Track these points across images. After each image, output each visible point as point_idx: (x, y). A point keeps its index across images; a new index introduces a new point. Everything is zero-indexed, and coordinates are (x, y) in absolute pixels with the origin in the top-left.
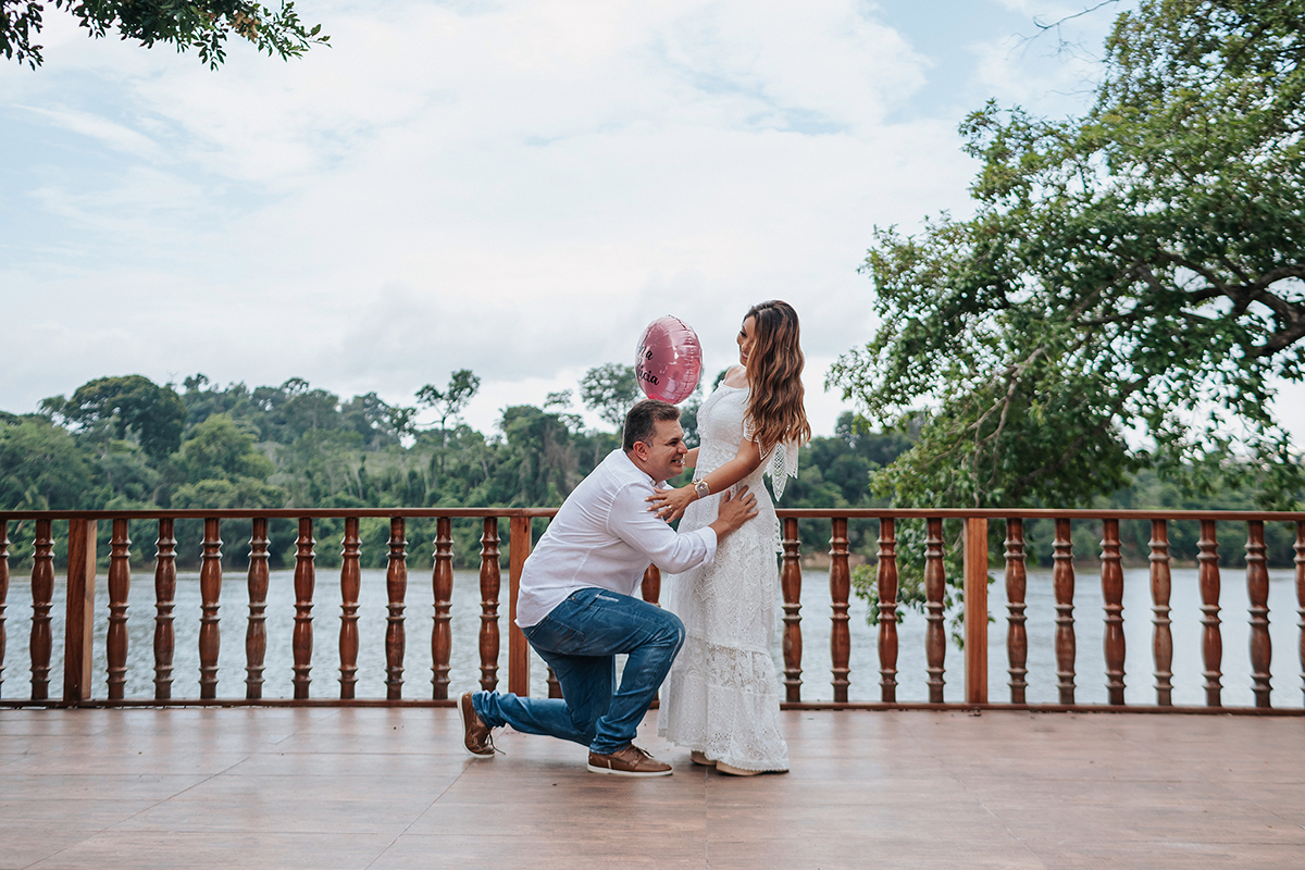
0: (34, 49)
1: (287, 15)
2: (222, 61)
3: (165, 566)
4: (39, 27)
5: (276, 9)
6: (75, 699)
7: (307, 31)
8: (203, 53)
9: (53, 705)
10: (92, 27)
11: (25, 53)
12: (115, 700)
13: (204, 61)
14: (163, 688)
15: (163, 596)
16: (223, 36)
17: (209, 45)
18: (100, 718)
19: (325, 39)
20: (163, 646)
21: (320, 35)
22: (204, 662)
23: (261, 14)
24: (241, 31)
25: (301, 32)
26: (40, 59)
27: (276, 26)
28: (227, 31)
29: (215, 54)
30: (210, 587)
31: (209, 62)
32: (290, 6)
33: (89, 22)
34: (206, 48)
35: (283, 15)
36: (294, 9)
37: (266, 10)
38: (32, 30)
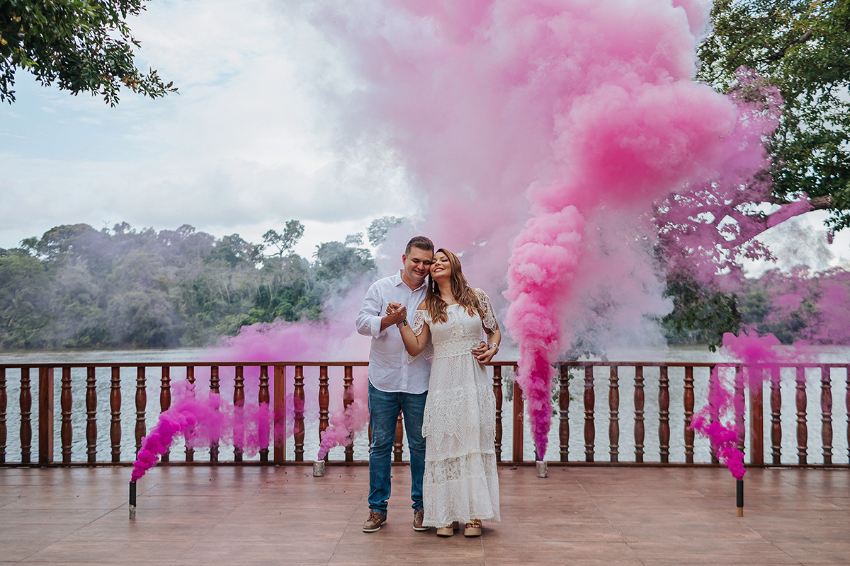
0: (10, 93)
1: (153, 77)
2: (117, 102)
3: (91, 392)
4: (13, 83)
5: (147, 73)
6: (45, 462)
7: (165, 85)
8: (106, 98)
9: (33, 466)
10: (43, 80)
11: (5, 95)
12: (67, 464)
13: (107, 103)
14: (92, 457)
15: (90, 408)
16: (117, 89)
17: (110, 93)
18: (58, 474)
19: (176, 89)
20: (91, 435)
21: (173, 87)
22: (113, 443)
23: (139, 76)
24: (128, 85)
25: (161, 86)
26: (14, 98)
27: (147, 83)
28: (119, 86)
29: (113, 98)
30: (115, 403)
31: (110, 103)
32: (155, 72)
33: (41, 78)
34: (108, 95)
35: (151, 77)
36: (157, 74)
37: (141, 75)
38: (8, 84)
